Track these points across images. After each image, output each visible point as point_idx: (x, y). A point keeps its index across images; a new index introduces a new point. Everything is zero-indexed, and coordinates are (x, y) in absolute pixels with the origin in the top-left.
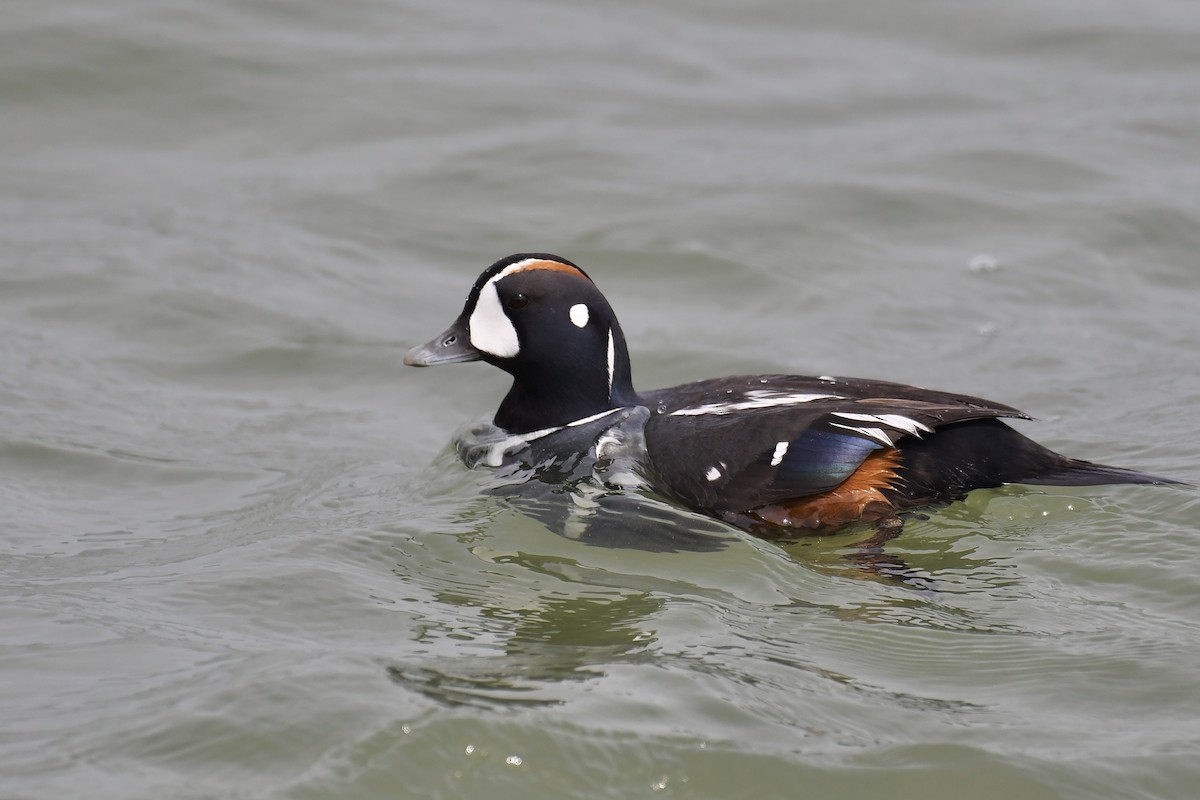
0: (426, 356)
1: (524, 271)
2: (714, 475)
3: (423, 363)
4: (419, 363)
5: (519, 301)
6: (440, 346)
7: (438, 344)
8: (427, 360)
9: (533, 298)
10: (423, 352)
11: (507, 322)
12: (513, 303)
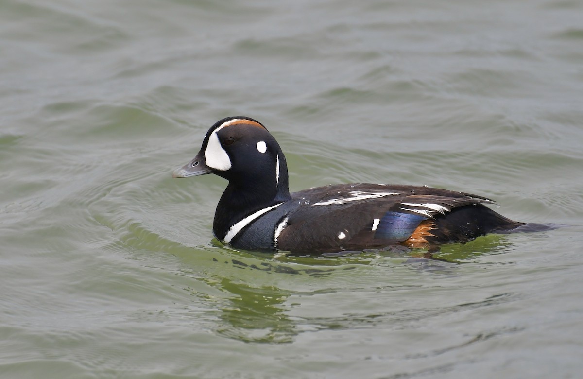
0: (184, 173)
1: (231, 125)
2: (342, 236)
3: (182, 176)
4: (180, 176)
5: (229, 141)
6: (191, 167)
7: (189, 166)
8: (184, 174)
9: (237, 139)
10: (182, 171)
11: (224, 152)
12: (226, 142)
